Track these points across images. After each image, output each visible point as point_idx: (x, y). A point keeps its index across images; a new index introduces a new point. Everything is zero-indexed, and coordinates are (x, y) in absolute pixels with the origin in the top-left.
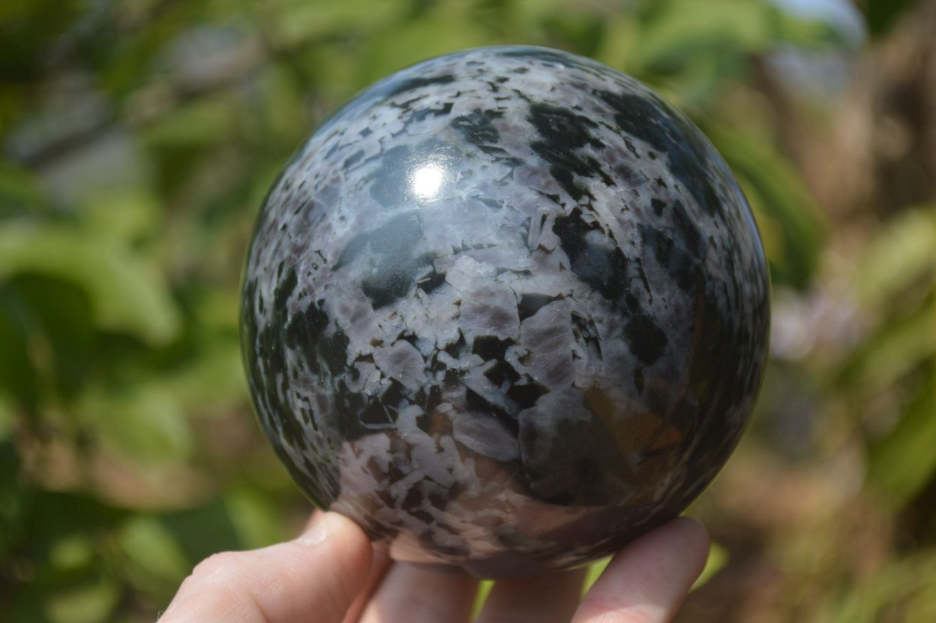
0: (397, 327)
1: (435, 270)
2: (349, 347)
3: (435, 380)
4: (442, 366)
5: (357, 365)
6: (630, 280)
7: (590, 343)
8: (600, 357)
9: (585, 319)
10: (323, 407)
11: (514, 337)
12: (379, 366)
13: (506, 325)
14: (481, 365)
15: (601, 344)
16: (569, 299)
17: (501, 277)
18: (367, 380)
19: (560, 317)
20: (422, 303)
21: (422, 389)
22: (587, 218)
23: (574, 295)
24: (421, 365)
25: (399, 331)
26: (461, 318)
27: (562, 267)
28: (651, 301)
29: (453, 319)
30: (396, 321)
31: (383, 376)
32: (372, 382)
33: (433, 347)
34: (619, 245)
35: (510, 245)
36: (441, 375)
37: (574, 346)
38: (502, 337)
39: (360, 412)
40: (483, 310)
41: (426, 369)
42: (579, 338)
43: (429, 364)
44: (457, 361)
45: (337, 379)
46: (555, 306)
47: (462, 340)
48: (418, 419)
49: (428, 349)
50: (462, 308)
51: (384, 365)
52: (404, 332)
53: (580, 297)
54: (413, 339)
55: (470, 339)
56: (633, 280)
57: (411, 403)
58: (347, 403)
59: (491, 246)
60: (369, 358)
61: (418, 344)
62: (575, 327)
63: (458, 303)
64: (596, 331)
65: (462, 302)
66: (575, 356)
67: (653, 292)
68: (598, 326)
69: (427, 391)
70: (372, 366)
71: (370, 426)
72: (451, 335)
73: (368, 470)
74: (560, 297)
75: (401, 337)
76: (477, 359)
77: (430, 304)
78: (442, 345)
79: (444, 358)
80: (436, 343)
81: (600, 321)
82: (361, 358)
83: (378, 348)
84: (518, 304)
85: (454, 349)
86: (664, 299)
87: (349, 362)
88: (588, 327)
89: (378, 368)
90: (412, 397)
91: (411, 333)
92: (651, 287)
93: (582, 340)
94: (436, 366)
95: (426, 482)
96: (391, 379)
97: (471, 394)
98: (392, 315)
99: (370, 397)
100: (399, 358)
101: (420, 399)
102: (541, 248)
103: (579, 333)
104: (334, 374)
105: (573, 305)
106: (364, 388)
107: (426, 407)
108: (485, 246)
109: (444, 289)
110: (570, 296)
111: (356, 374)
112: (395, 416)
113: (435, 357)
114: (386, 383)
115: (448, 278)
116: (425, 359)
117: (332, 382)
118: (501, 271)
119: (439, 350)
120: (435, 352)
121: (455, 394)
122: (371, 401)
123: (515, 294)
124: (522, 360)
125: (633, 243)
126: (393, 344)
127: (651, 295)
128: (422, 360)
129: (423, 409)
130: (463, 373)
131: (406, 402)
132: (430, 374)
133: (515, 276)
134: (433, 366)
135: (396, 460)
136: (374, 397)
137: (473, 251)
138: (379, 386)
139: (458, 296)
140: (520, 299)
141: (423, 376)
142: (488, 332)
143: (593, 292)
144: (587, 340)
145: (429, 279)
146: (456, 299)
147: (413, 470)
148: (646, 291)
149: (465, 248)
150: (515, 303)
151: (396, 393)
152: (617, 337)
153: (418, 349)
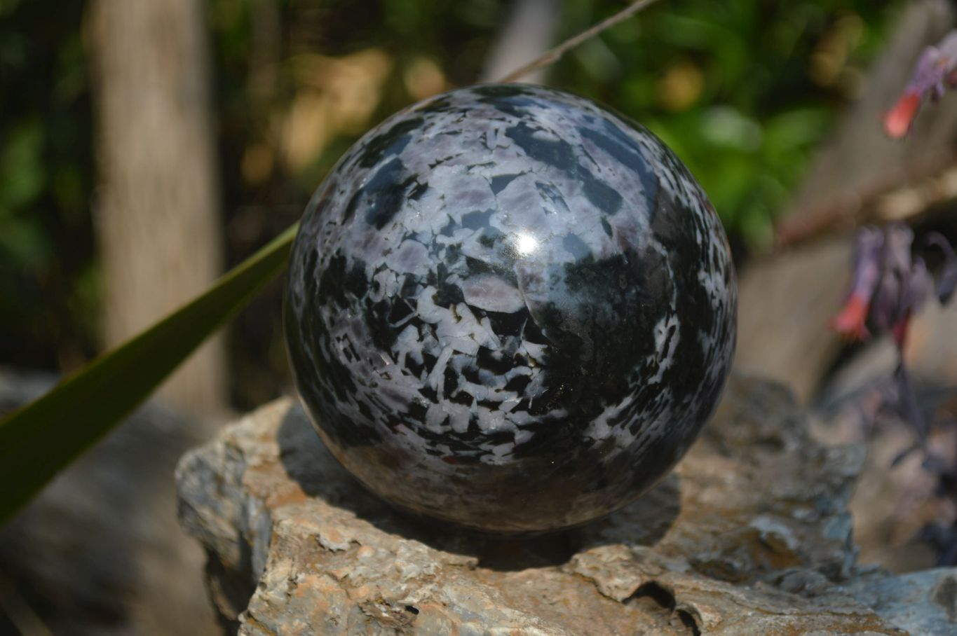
0: (400, 233)
1: (419, 184)
2: (367, 268)
3: (439, 259)
4: (441, 246)
5: (376, 278)
6: (578, 157)
7: (556, 200)
8: (568, 210)
9: (548, 185)
10: (358, 333)
11: (493, 208)
12: (392, 268)
13: (485, 200)
14: (472, 235)
15: (566, 201)
16: (531, 174)
17: (471, 171)
18: (386, 285)
19: (526, 186)
20: (414, 209)
21: (431, 271)
22: (530, 125)
23: (534, 171)
24: (425, 254)
25: (402, 235)
26: (447, 206)
27: (519, 155)
28: (599, 170)
29: (441, 209)
30: (398, 230)
31: (397, 275)
32: (390, 285)
33: (431, 235)
34: (562, 137)
35: (473, 150)
36: (443, 254)
37: (543, 204)
38: (483, 210)
39: (388, 315)
40: (463, 196)
41: (430, 254)
42: (546, 197)
43: (431, 248)
44: (452, 238)
45: (363, 300)
46: (521, 180)
47: (452, 222)
48: (435, 298)
49: (427, 239)
50: (446, 199)
51: (396, 266)
52: (406, 233)
53: (539, 171)
54: (414, 236)
55: (458, 219)
56: (580, 158)
57: (425, 286)
58: (376, 314)
59: (458, 155)
60: (384, 267)
61: (418, 238)
62: (541, 191)
63: (443, 197)
64: (559, 192)
65: (445, 196)
66: (546, 212)
67: (599, 164)
68: (560, 188)
69: (435, 271)
70: (388, 271)
71: (399, 324)
72: (443, 219)
73: (408, 370)
74: (522, 174)
75: (405, 238)
76: (468, 231)
77: (420, 206)
78: (437, 231)
79: (441, 239)
80: (432, 231)
81: (561, 185)
82: (378, 271)
83: (389, 256)
84: (490, 185)
85: (448, 230)
86: (610, 170)
87: (369, 280)
88: (551, 190)
89: (392, 271)
90: (424, 281)
91: (411, 232)
92: (596, 161)
93: (548, 199)
94: (437, 247)
95: (456, 357)
96: (404, 274)
97: (470, 261)
98: (394, 226)
99: (392, 298)
100: (407, 255)
101: (431, 280)
102: (499, 146)
103: (545, 194)
104: (360, 297)
105: (535, 178)
106: (385, 293)
107: (437, 285)
108: (454, 156)
109: (429, 193)
110: (531, 171)
111: (376, 286)
112: (415, 304)
113: (434, 241)
114: (402, 279)
115: (430, 185)
116: (427, 246)
117: (360, 305)
118: (470, 168)
119: (436, 236)
120: (434, 238)
121: (457, 265)
122: (394, 301)
123: (486, 178)
124: (504, 222)
125: (574, 136)
126: (399, 247)
127: (598, 167)
128: (424, 248)
129: (436, 288)
130: (459, 246)
131: (421, 287)
132: (434, 256)
133: (483, 167)
134: (434, 249)
135: (427, 346)
136: (395, 297)
137: (445, 162)
138: (397, 285)
139: (441, 192)
140: (491, 182)
141: (429, 260)
142: (472, 209)
143: (549, 166)
144: (554, 198)
145: (415, 191)
146: (440, 195)
147: (442, 349)
148: (593, 165)
149: (439, 163)
150: (487, 185)
151: (411, 284)
152: (577, 195)
153: (420, 242)
